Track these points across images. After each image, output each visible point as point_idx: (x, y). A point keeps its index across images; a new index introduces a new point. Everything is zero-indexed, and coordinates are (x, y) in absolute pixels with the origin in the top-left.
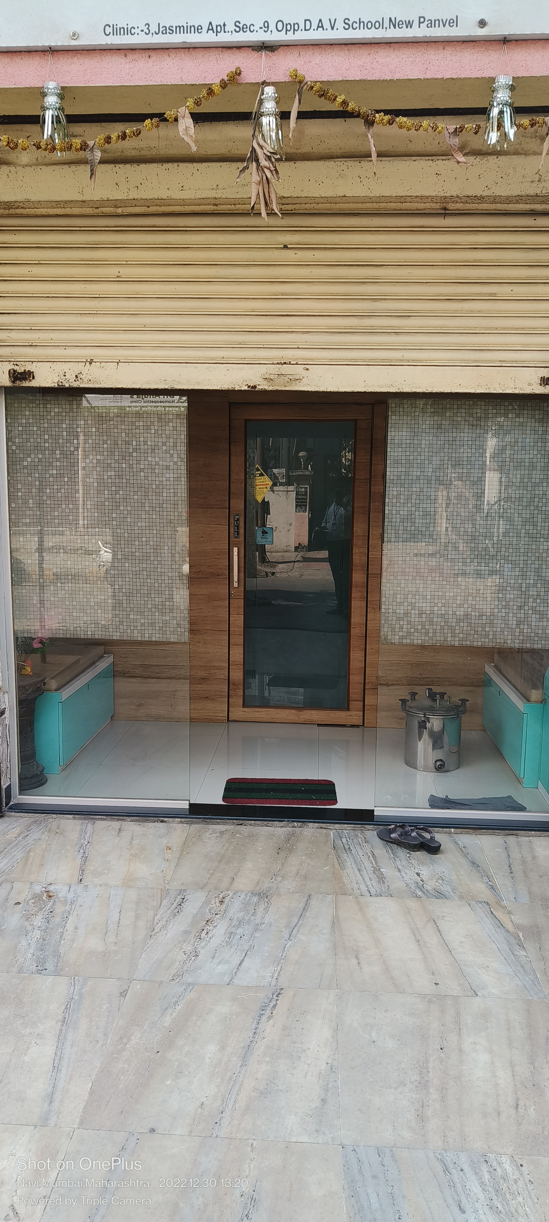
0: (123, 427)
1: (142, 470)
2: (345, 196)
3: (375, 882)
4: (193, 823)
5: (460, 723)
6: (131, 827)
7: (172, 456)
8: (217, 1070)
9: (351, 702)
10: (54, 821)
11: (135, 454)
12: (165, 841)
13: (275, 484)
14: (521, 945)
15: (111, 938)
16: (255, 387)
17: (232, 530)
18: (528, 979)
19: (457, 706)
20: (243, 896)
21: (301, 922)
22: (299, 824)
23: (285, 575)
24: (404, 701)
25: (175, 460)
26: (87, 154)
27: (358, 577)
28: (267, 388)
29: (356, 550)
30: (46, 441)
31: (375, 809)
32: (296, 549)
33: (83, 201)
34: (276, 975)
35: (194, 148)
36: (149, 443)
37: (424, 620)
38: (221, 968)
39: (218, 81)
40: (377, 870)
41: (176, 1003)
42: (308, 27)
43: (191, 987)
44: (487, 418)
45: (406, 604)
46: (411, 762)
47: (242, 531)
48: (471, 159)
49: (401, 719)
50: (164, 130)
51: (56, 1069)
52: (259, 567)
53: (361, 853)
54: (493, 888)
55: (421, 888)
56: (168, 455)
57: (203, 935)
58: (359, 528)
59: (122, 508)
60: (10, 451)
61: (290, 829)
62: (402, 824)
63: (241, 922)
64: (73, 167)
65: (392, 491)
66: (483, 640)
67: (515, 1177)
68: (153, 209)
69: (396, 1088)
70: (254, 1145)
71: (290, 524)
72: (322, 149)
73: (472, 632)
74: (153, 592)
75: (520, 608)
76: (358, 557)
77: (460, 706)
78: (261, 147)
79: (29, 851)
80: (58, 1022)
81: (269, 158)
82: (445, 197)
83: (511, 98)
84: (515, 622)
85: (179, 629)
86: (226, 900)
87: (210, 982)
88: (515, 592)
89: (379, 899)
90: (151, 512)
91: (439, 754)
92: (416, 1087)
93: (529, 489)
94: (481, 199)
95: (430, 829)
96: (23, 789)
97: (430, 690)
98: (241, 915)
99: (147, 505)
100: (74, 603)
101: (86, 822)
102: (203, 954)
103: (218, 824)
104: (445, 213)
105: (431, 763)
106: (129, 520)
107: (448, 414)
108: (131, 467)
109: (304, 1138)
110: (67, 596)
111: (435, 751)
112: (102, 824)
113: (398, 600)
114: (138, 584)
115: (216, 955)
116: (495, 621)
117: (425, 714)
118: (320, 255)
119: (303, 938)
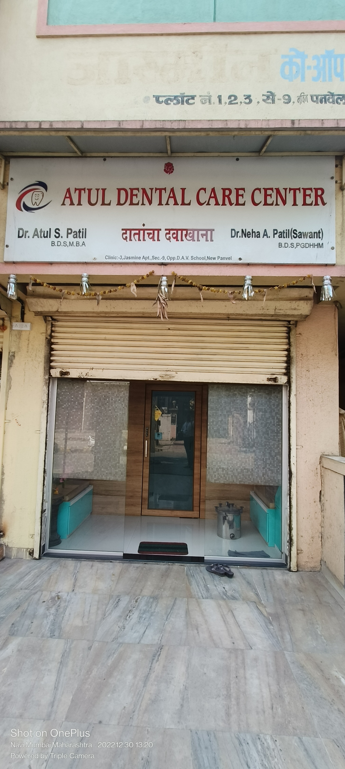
0: (103, 393)
1: (110, 410)
2: (191, 313)
3: (205, 592)
4: (124, 563)
5: (241, 517)
6: (97, 565)
7: (122, 405)
8: (132, 689)
9: (194, 508)
10: (63, 561)
11: (107, 404)
12: (112, 571)
13: (163, 413)
14: (271, 623)
15: (86, 620)
16: (156, 379)
17: (145, 433)
18: (274, 640)
19: (239, 510)
20: (146, 598)
21: (172, 611)
22: (172, 563)
23: (166, 451)
24: (216, 508)
25: (124, 406)
26: (97, 297)
27: (197, 453)
28: (161, 380)
29: (196, 442)
30: (72, 398)
31: (205, 556)
32: (171, 440)
33: (94, 312)
34: (160, 639)
35: (136, 296)
36: (113, 400)
37: (224, 473)
38: (136, 635)
39: (146, 275)
40: (206, 586)
41: (114, 653)
42: (178, 258)
43: (121, 645)
44: (247, 393)
45: (217, 466)
46: (220, 535)
47: (149, 434)
48: (238, 301)
49: (216, 515)
50: (125, 289)
51: (56, 688)
52: (156, 447)
53: (198, 577)
54: (257, 595)
55: (225, 595)
56: (121, 404)
57: (128, 618)
58: (197, 433)
59: (101, 425)
60: (57, 402)
61: (168, 566)
62: (217, 563)
63: (145, 612)
64: (91, 301)
65: (210, 420)
66: (249, 482)
67: (273, 747)
68: (119, 315)
69: (216, 699)
70: (149, 730)
71: (169, 432)
72: (183, 297)
73: (244, 478)
74: (112, 459)
75: (264, 468)
76: (197, 445)
77: (240, 510)
78: (161, 296)
79: (51, 576)
80: (58, 663)
81: (164, 300)
82: (229, 314)
83: (251, 283)
84: (262, 474)
85: (122, 476)
86: (139, 600)
87: (131, 642)
88: (261, 462)
89: (207, 600)
90: (113, 427)
91: (232, 531)
92: (225, 698)
93: (265, 420)
94: (242, 315)
95: (229, 566)
96: (51, 546)
97: (228, 502)
98: (145, 608)
99: (111, 424)
100: (79, 464)
101: (77, 562)
102: (127, 627)
103: (136, 563)
104: (229, 319)
105: (229, 535)
106: (103, 430)
107: (232, 391)
108: (105, 408)
109: (173, 726)
110: (76, 461)
111: (230, 530)
112: (85, 563)
113: (214, 464)
114: (106, 456)
115: (133, 628)
116: (254, 474)
117: (225, 513)
118: (182, 332)
119: (173, 619)
